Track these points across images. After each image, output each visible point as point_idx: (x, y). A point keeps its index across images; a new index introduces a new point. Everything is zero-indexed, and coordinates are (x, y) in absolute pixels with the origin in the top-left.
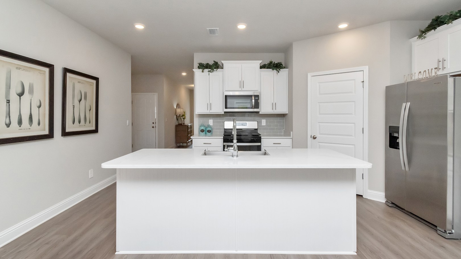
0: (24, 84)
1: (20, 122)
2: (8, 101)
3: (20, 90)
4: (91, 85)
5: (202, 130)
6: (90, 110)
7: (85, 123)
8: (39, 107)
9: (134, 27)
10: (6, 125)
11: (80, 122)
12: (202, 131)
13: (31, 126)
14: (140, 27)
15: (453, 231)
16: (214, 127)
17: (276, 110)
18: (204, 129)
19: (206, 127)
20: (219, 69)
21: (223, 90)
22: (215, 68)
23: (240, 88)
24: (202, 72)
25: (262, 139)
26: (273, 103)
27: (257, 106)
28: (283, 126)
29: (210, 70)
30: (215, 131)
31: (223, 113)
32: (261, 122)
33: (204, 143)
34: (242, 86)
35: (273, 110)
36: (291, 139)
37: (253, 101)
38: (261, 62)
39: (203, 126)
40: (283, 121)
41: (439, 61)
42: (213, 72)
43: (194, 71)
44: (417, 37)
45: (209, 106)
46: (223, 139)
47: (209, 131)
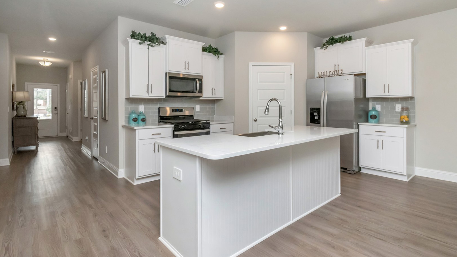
5: (135, 118)
12: (136, 120)
15: (355, 169)
16: (147, 115)
17: (215, 95)
18: (137, 117)
19: (138, 115)
20: (161, 44)
21: (166, 70)
22: (156, 42)
23: (185, 69)
24: (140, 43)
25: (210, 125)
26: (212, 88)
27: (201, 91)
28: (214, 111)
29: (150, 43)
30: (147, 119)
31: (164, 97)
32: (196, 107)
33: (153, 134)
34: (187, 67)
35: (213, 95)
36: (232, 124)
37: (198, 85)
38: (204, 44)
39: (134, 113)
40: (214, 107)
41: (335, 66)
42: (154, 46)
43: (128, 40)
44: (320, 47)
45: (149, 88)
46: (173, 127)
47: (143, 120)
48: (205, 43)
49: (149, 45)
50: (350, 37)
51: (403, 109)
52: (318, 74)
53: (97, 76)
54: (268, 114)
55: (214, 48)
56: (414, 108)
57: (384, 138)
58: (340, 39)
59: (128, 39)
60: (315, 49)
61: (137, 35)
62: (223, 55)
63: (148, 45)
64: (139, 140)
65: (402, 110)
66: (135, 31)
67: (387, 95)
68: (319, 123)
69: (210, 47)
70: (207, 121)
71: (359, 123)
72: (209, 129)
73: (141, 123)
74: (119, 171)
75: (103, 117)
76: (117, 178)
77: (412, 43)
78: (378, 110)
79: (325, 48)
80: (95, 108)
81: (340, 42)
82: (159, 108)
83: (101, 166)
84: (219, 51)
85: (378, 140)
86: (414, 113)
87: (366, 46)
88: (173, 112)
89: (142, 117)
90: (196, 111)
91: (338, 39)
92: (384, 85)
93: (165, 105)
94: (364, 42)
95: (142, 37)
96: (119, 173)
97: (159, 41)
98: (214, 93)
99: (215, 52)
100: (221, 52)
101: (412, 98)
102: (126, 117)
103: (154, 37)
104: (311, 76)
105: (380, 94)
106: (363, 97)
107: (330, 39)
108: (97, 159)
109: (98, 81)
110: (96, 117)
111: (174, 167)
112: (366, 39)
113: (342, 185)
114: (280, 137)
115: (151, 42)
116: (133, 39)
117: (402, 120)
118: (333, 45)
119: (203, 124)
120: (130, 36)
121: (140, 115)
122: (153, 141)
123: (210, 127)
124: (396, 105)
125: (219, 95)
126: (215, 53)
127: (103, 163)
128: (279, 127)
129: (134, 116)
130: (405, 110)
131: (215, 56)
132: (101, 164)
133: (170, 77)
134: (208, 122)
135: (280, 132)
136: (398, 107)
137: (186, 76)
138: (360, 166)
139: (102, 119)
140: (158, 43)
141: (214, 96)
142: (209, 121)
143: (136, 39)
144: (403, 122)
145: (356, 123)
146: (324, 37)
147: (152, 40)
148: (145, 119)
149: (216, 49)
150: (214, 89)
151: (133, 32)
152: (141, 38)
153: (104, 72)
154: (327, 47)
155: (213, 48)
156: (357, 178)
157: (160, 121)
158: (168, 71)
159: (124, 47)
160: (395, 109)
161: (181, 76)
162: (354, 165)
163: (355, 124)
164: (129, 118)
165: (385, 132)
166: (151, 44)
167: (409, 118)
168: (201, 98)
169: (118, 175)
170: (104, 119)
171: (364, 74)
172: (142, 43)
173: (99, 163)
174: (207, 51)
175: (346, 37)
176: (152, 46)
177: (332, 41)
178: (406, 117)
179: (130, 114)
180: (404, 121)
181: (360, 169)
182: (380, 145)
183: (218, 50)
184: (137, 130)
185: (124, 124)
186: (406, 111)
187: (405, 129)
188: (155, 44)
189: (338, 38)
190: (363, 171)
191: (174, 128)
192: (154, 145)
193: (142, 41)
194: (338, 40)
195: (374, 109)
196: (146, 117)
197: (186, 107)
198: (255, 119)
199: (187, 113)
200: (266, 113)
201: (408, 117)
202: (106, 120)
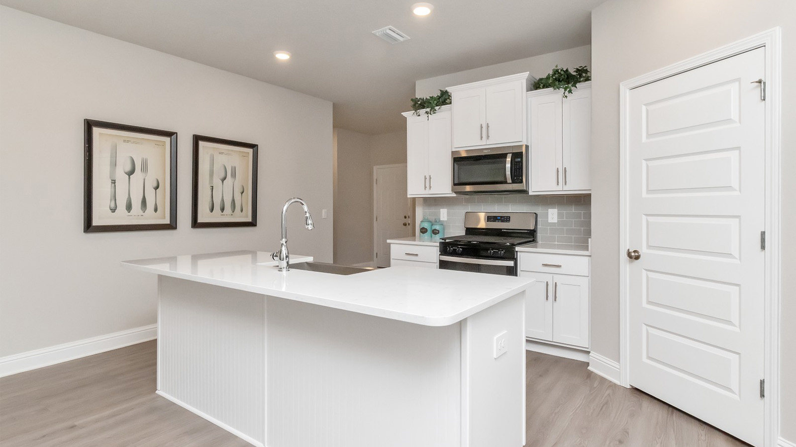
0: (134, 159)
1: (129, 207)
2: (114, 182)
3: (128, 168)
4: (245, 155)
5: (423, 228)
6: (242, 193)
7: (233, 212)
8: (157, 188)
9: (273, 57)
10: (111, 210)
11: (223, 209)
12: (424, 230)
13: (144, 212)
14: (283, 56)
17: (566, 184)
18: (428, 227)
19: (432, 224)
23: (480, 140)
24: (418, 115)
25: (518, 253)
26: (558, 169)
27: (520, 178)
32: (547, 214)
33: (407, 254)
35: (558, 185)
36: (588, 258)
39: (427, 221)
43: (404, 115)
46: (438, 247)
47: (435, 232)
82: (467, 214)
88: (488, 221)
89: (436, 227)
90: (547, 220)
121: (436, 223)
123: (516, 257)
126: (559, 83)
137: (486, 153)
141: (562, 187)
150: (563, 169)
158: (453, 150)
168: (530, 194)
179: (421, 222)
184: (391, 245)
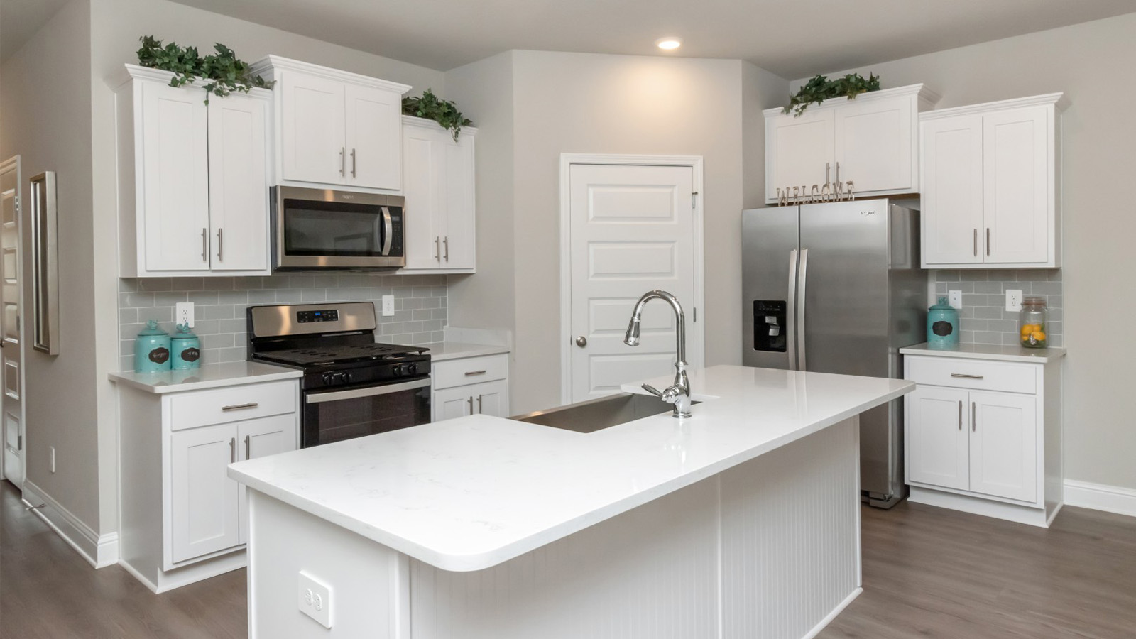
5: (161, 350)
12: (161, 355)
15: (892, 493)
16: (203, 336)
17: (447, 260)
18: (166, 347)
19: (172, 339)
20: (254, 88)
21: (274, 178)
22: (236, 78)
23: (343, 175)
24: (174, 83)
25: (432, 365)
26: (438, 238)
27: (398, 249)
28: (443, 314)
29: (211, 81)
30: (206, 350)
31: (268, 273)
32: (381, 302)
33: (226, 409)
34: (349, 169)
35: (439, 260)
36: (506, 355)
37: (388, 227)
38: (408, 90)
39: (156, 332)
40: (445, 300)
41: (828, 168)
42: (227, 95)
43: (129, 70)
44: (783, 108)
45: (210, 240)
46: (300, 379)
47: (192, 355)
48: (411, 87)
49: (209, 88)
50: (872, 79)
51: (1027, 304)
52: (777, 193)
53: (16, 193)
54: (636, 344)
55: (442, 104)
56: (1059, 302)
57: (976, 397)
58: (842, 84)
59: (126, 65)
60: (766, 112)
61: (164, 54)
62: (472, 126)
63: (206, 90)
64: (173, 431)
65: (1025, 307)
66: (155, 39)
67: (983, 263)
68: (783, 349)
69: (429, 98)
70: (420, 352)
71: (902, 351)
72: (429, 377)
73: (184, 366)
74: (98, 543)
75: (38, 341)
76: (92, 567)
77: (1056, 105)
78: (954, 307)
79: (797, 110)
80: (9, 307)
81: (842, 93)
82: (249, 311)
83: (35, 519)
84: (460, 114)
85: (960, 403)
86: (1059, 315)
87: (922, 108)
88: (299, 321)
89: (185, 345)
90: (381, 313)
91: (837, 86)
92: (975, 231)
93: (272, 298)
94: (915, 98)
95: (181, 59)
96: (99, 547)
97: (245, 76)
98: (443, 254)
99: (447, 115)
100: (465, 116)
101: (1053, 273)
102: (123, 345)
103: (227, 62)
104: (756, 199)
105: (964, 258)
106: (912, 265)
107: (813, 82)
108: (17, 491)
109: (19, 210)
110: (15, 341)
111: (303, 573)
112: (920, 88)
113: (865, 556)
114: (681, 423)
115: (216, 78)
116: (149, 66)
117: (1026, 338)
118: (822, 103)
119: (405, 362)
120: (137, 56)
121: (181, 335)
122: (227, 433)
123: (430, 371)
124: (1008, 292)
125: (461, 260)
126: (446, 119)
127: (41, 507)
128: (678, 391)
129: (154, 343)
130: (1034, 306)
131: (447, 129)
132: (35, 510)
133: (289, 204)
134: (423, 353)
135: (680, 407)
136: (1014, 299)
137: (347, 199)
138: (906, 482)
139: (35, 348)
140: (244, 81)
141: (443, 264)
142: (428, 349)
143: (161, 67)
144: (1030, 344)
145: (895, 350)
146: (794, 74)
147: (219, 73)
148: (198, 351)
149: (448, 105)
150: (442, 239)
151: (149, 43)
152: (179, 65)
153: (41, 180)
154: (804, 107)
155: (440, 101)
156: (901, 524)
157: (256, 357)
158: (279, 183)
159: (115, 94)
160: (1005, 305)
161: (330, 198)
162: (890, 479)
163: (892, 353)
164: (137, 348)
165: (981, 378)
166: (218, 86)
167: (1045, 333)
168: (399, 273)
169: (95, 557)
170: (43, 350)
171: (916, 197)
172: (182, 83)
173: (25, 506)
174: (419, 113)
175: (862, 78)
176: (220, 93)
177: (819, 91)
178: (1037, 328)
179: (141, 336)
180: (1033, 343)
181: (906, 490)
182: (967, 417)
183: (455, 111)
184: (164, 398)
185: (116, 371)
186: (1036, 310)
187: (1041, 368)
188: (231, 88)
189: (837, 81)
190: (914, 497)
191: (303, 381)
192: (230, 448)
193: (182, 75)
194: (837, 88)
195: (944, 304)
196: (200, 344)
197: (349, 301)
198: (579, 339)
199: (350, 323)
200: (632, 339)
201: (1042, 329)
202: (51, 354)
